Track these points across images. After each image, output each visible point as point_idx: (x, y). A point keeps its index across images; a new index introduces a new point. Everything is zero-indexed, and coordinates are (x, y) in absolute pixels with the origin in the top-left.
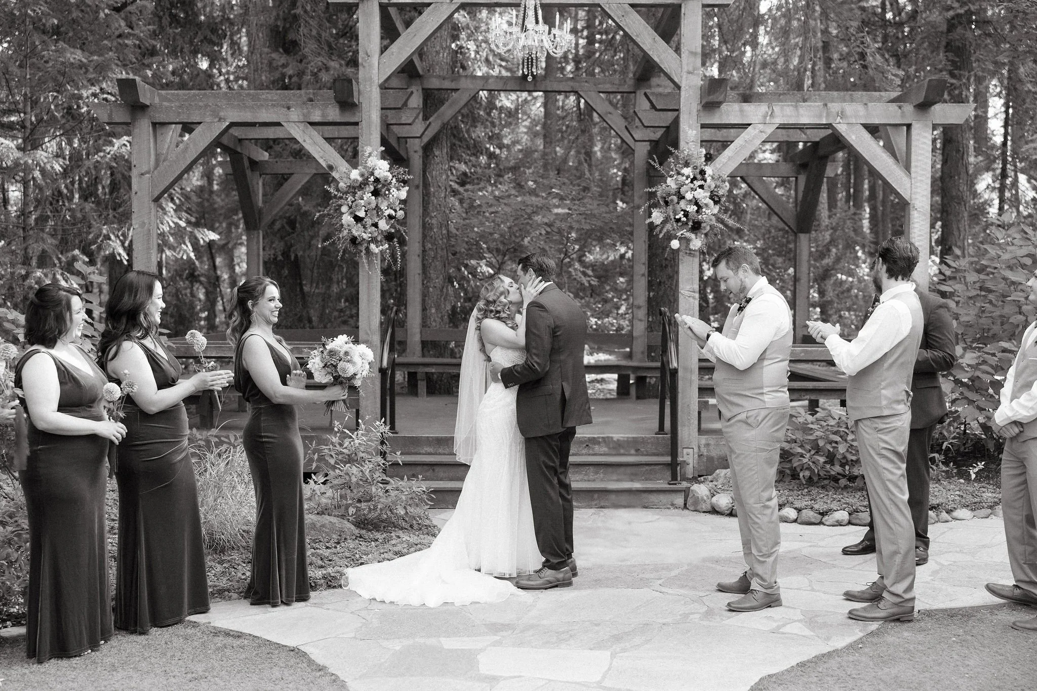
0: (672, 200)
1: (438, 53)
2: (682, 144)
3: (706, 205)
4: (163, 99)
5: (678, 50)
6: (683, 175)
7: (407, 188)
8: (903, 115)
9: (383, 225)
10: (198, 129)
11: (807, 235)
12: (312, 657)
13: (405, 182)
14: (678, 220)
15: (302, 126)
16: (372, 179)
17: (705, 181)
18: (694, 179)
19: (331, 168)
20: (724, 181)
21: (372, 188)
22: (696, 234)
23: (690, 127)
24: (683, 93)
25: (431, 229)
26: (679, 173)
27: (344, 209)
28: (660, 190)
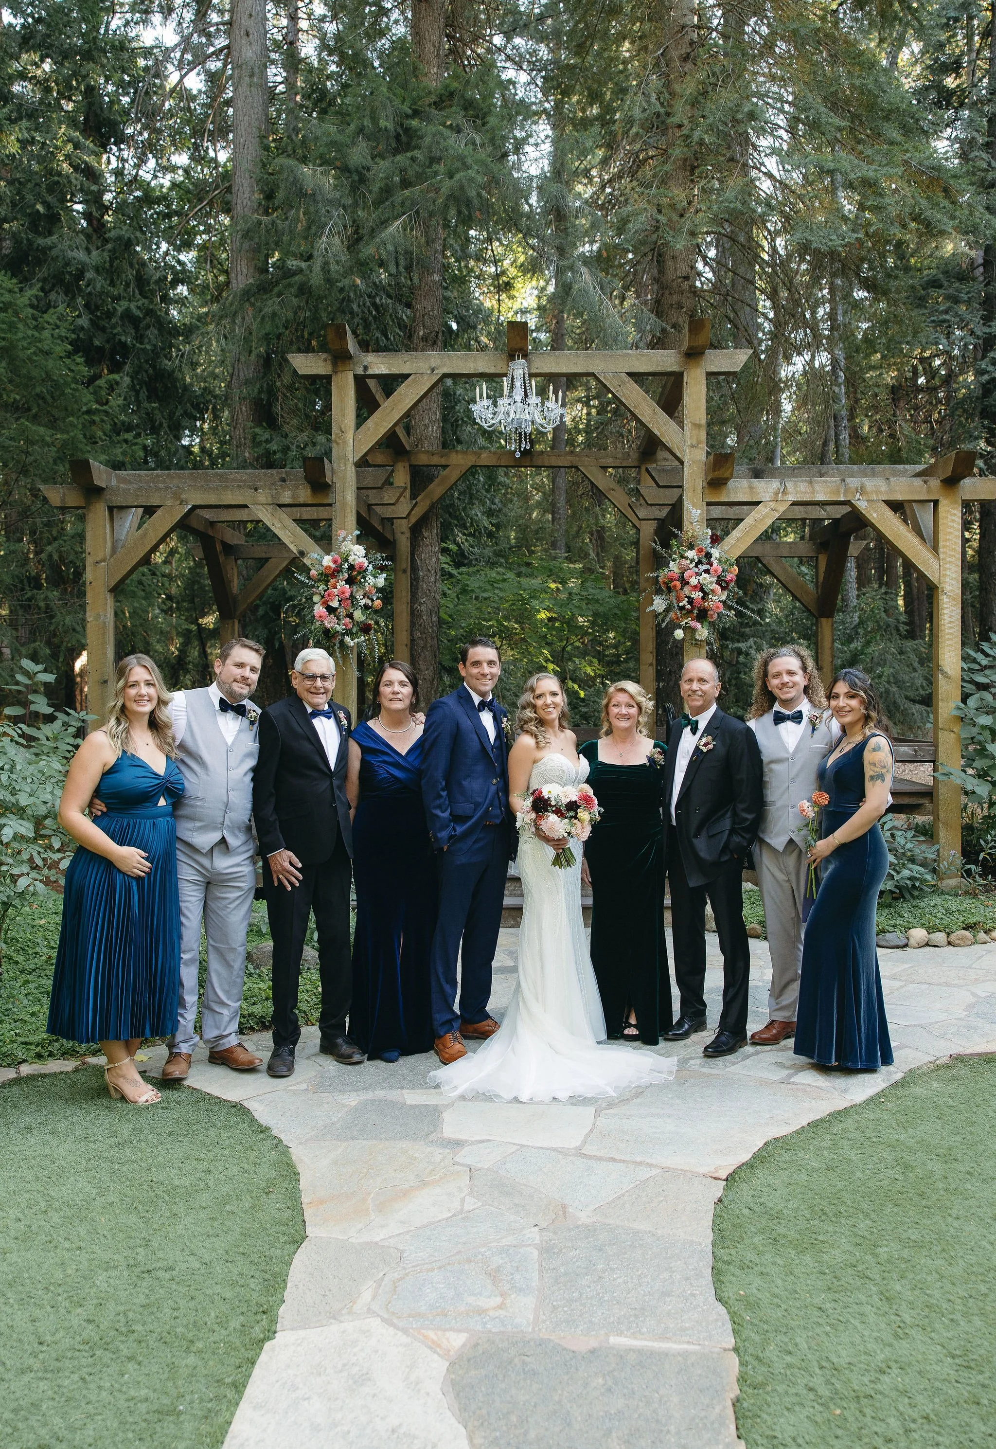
0: (675, 586)
1: (427, 427)
2: (686, 524)
3: (713, 591)
4: (120, 480)
5: (681, 424)
6: (687, 558)
7: (384, 575)
8: (929, 491)
9: (358, 615)
10: (159, 512)
11: (830, 620)
12: (256, 1115)
13: (382, 569)
14: (682, 608)
15: (270, 508)
16: (346, 566)
17: (711, 565)
18: (700, 562)
19: (302, 553)
20: (731, 565)
21: (346, 576)
22: (702, 623)
23: (694, 506)
24: (686, 469)
25: (420, 616)
26: (682, 557)
27: (316, 599)
28: (663, 575)
